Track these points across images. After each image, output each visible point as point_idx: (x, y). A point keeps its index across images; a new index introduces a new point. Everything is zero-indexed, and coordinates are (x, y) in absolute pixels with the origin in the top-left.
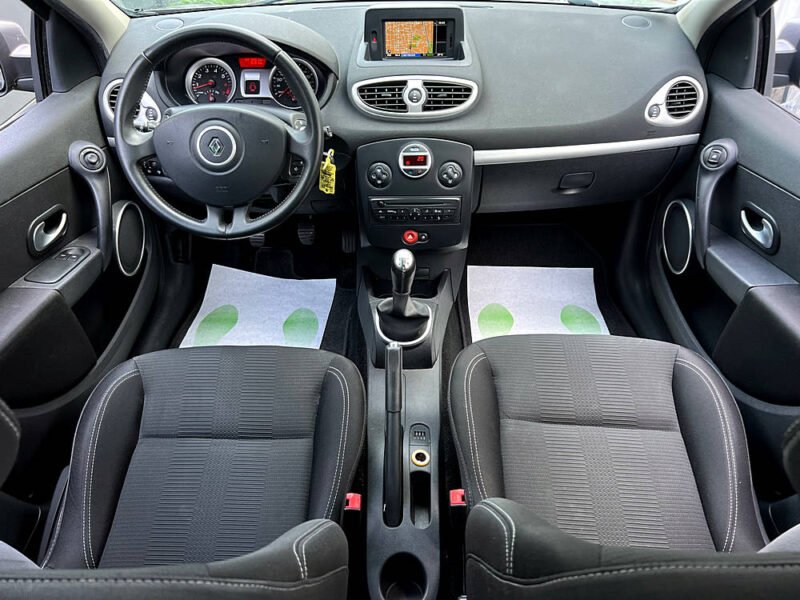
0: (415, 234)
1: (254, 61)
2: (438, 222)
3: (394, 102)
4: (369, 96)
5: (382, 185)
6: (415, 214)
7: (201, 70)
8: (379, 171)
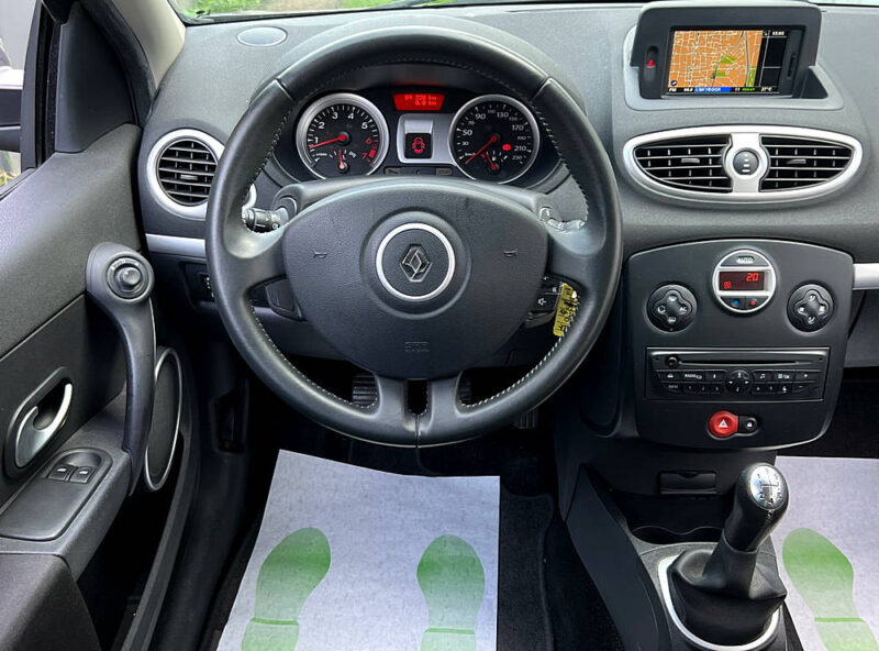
0: (734, 419)
1: (421, 99)
2: (784, 396)
3: (705, 172)
4: (655, 163)
5: (676, 327)
6: (739, 383)
7: (324, 115)
8: (672, 299)
